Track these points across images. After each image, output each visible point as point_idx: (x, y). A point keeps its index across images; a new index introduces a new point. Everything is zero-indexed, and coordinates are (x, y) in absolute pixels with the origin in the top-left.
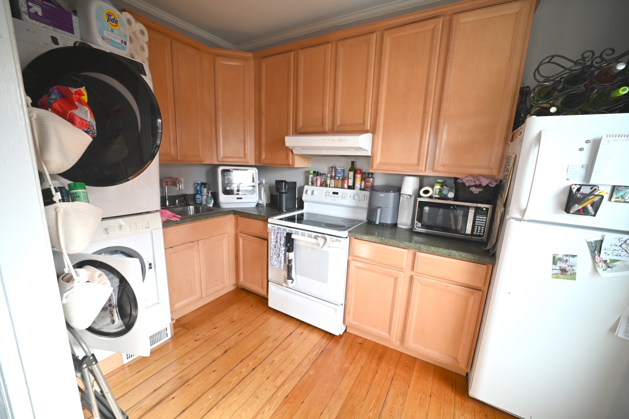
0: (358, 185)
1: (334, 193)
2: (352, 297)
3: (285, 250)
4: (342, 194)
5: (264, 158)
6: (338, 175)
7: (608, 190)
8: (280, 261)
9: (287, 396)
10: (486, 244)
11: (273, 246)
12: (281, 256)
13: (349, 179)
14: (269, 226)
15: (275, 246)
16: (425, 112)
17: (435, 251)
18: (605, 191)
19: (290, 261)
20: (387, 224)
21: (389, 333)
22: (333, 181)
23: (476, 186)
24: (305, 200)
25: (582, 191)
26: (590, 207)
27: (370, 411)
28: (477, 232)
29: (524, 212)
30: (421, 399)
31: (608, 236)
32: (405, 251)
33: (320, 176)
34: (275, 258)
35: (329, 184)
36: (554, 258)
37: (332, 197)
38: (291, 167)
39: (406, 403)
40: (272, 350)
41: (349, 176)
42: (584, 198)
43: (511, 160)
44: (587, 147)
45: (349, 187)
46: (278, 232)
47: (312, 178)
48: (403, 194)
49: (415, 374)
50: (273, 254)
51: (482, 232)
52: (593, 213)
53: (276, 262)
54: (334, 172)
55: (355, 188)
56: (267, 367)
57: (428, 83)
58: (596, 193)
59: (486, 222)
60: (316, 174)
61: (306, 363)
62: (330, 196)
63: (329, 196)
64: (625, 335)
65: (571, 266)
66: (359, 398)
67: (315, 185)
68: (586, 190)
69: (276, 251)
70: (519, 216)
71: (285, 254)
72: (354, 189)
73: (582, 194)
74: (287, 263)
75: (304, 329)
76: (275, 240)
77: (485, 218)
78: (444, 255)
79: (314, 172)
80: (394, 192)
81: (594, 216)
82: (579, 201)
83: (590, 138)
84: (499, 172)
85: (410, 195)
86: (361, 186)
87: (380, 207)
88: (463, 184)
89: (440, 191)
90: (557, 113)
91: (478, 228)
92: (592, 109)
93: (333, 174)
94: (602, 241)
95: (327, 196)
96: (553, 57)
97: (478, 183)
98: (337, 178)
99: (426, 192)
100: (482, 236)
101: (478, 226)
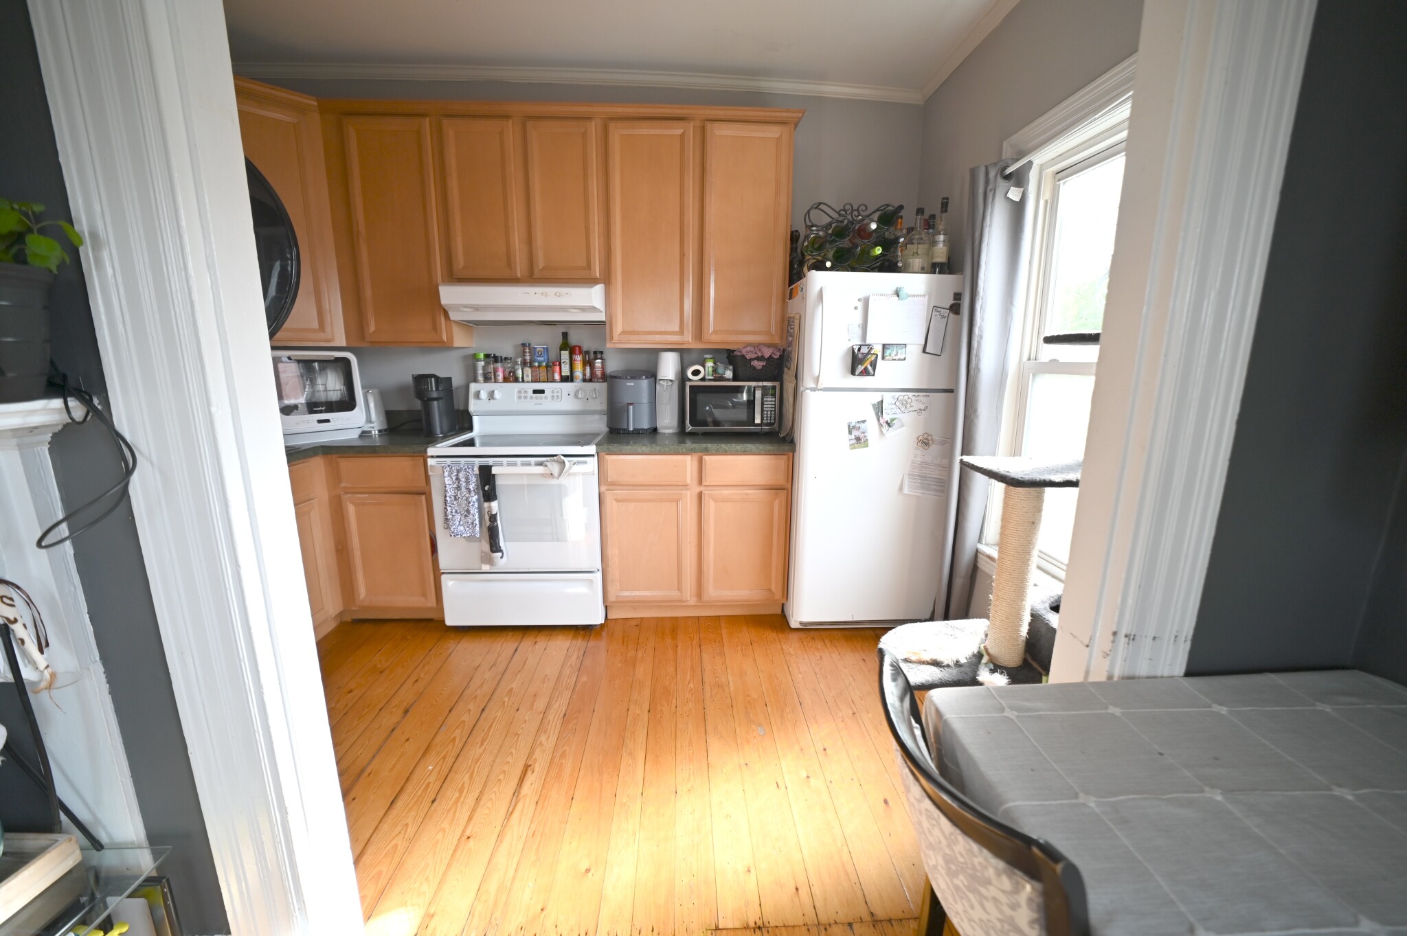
0: (578, 373)
1: (535, 392)
2: (612, 552)
3: (478, 500)
4: (553, 392)
5: (374, 331)
6: (539, 359)
7: (880, 348)
8: (472, 523)
9: (565, 715)
10: (778, 432)
11: (450, 497)
12: (472, 512)
13: (562, 364)
14: (431, 462)
15: (455, 497)
16: (682, 255)
17: (727, 448)
18: (878, 349)
19: (493, 518)
20: (643, 429)
21: (680, 589)
22: (528, 371)
23: (758, 359)
24: (475, 412)
25: (861, 351)
26: (870, 368)
27: (689, 683)
28: (767, 420)
29: (817, 379)
30: (742, 650)
31: (885, 394)
32: (688, 458)
33: (502, 362)
34: (459, 520)
35: (520, 376)
36: (849, 426)
37: (534, 400)
38: (446, 347)
39: (727, 661)
40: (498, 678)
41: (562, 358)
42: (865, 357)
43: (796, 321)
44: (860, 305)
45: (564, 379)
46: (458, 468)
47: (484, 368)
48: (660, 380)
49: (724, 632)
50: (454, 514)
51: (772, 418)
52: (872, 373)
53: (462, 528)
54: (528, 354)
55: (575, 379)
56: (506, 699)
57: (682, 213)
58: (872, 352)
59: (775, 405)
60: (492, 358)
61: (568, 672)
62: (528, 399)
63: (526, 397)
64: (909, 491)
65: (864, 433)
66: (668, 678)
67: (493, 380)
68: (864, 350)
69: (459, 505)
70: (813, 386)
71: (480, 509)
72: (572, 381)
73: (862, 354)
74: (488, 523)
75: (536, 638)
76: (455, 486)
77: (774, 399)
78: (739, 453)
79: (487, 356)
80: (647, 378)
81: (874, 375)
82: (861, 361)
83: (861, 296)
84: (781, 338)
85: (671, 381)
86: (584, 375)
87: (632, 404)
88: (743, 356)
89: (715, 370)
90: (831, 269)
91: (767, 414)
92: (857, 266)
93: (528, 358)
94: (882, 401)
95: (523, 399)
96: (820, 204)
97: (760, 354)
98: (537, 364)
99: (696, 373)
100: (773, 424)
101: (767, 411)
